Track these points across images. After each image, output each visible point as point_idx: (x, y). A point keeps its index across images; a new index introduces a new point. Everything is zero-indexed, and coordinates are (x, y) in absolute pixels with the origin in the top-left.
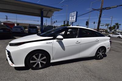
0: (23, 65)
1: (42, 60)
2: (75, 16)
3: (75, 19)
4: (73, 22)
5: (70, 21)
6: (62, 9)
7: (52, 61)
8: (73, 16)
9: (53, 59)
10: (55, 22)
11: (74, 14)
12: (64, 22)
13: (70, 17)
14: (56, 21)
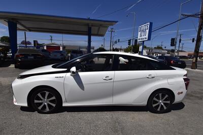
0: (26, 105)
1: (50, 101)
2: (148, 31)
3: (147, 36)
4: (143, 41)
5: (139, 39)
6: (116, 22)
7: (64, 105)
8: (144, 31)
9: (66, 102)
10: (116, 42)
11: (146, 27)
12: (130, 41)
13: (139, 33)
14: (119, 40)
